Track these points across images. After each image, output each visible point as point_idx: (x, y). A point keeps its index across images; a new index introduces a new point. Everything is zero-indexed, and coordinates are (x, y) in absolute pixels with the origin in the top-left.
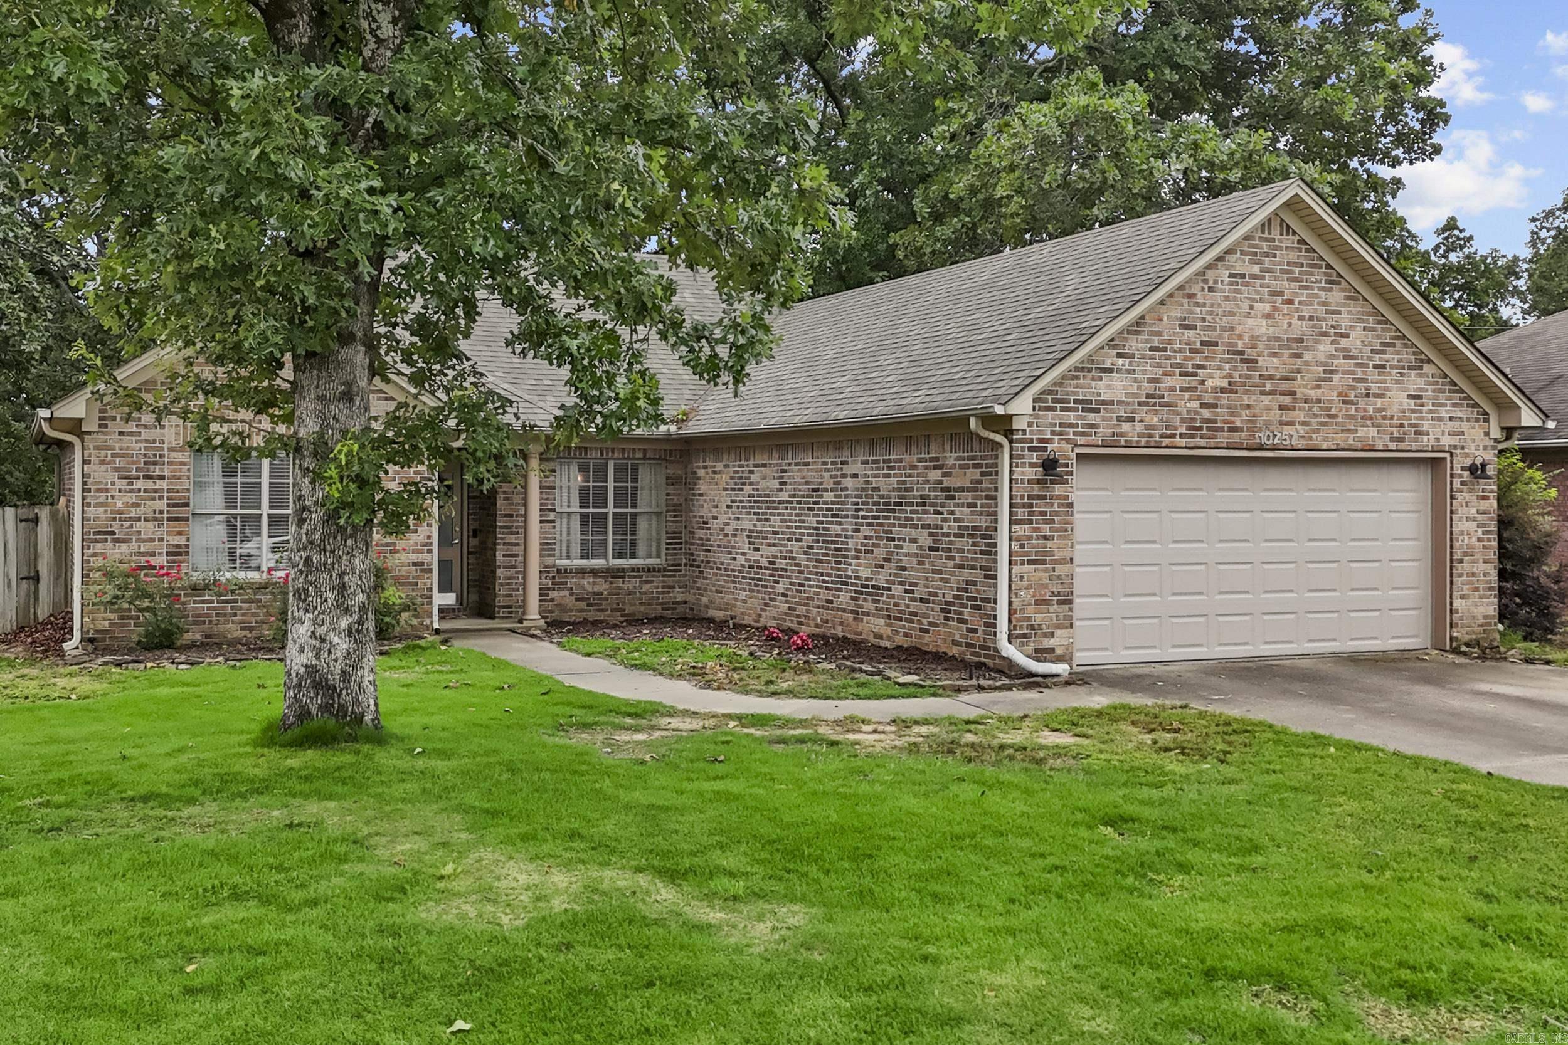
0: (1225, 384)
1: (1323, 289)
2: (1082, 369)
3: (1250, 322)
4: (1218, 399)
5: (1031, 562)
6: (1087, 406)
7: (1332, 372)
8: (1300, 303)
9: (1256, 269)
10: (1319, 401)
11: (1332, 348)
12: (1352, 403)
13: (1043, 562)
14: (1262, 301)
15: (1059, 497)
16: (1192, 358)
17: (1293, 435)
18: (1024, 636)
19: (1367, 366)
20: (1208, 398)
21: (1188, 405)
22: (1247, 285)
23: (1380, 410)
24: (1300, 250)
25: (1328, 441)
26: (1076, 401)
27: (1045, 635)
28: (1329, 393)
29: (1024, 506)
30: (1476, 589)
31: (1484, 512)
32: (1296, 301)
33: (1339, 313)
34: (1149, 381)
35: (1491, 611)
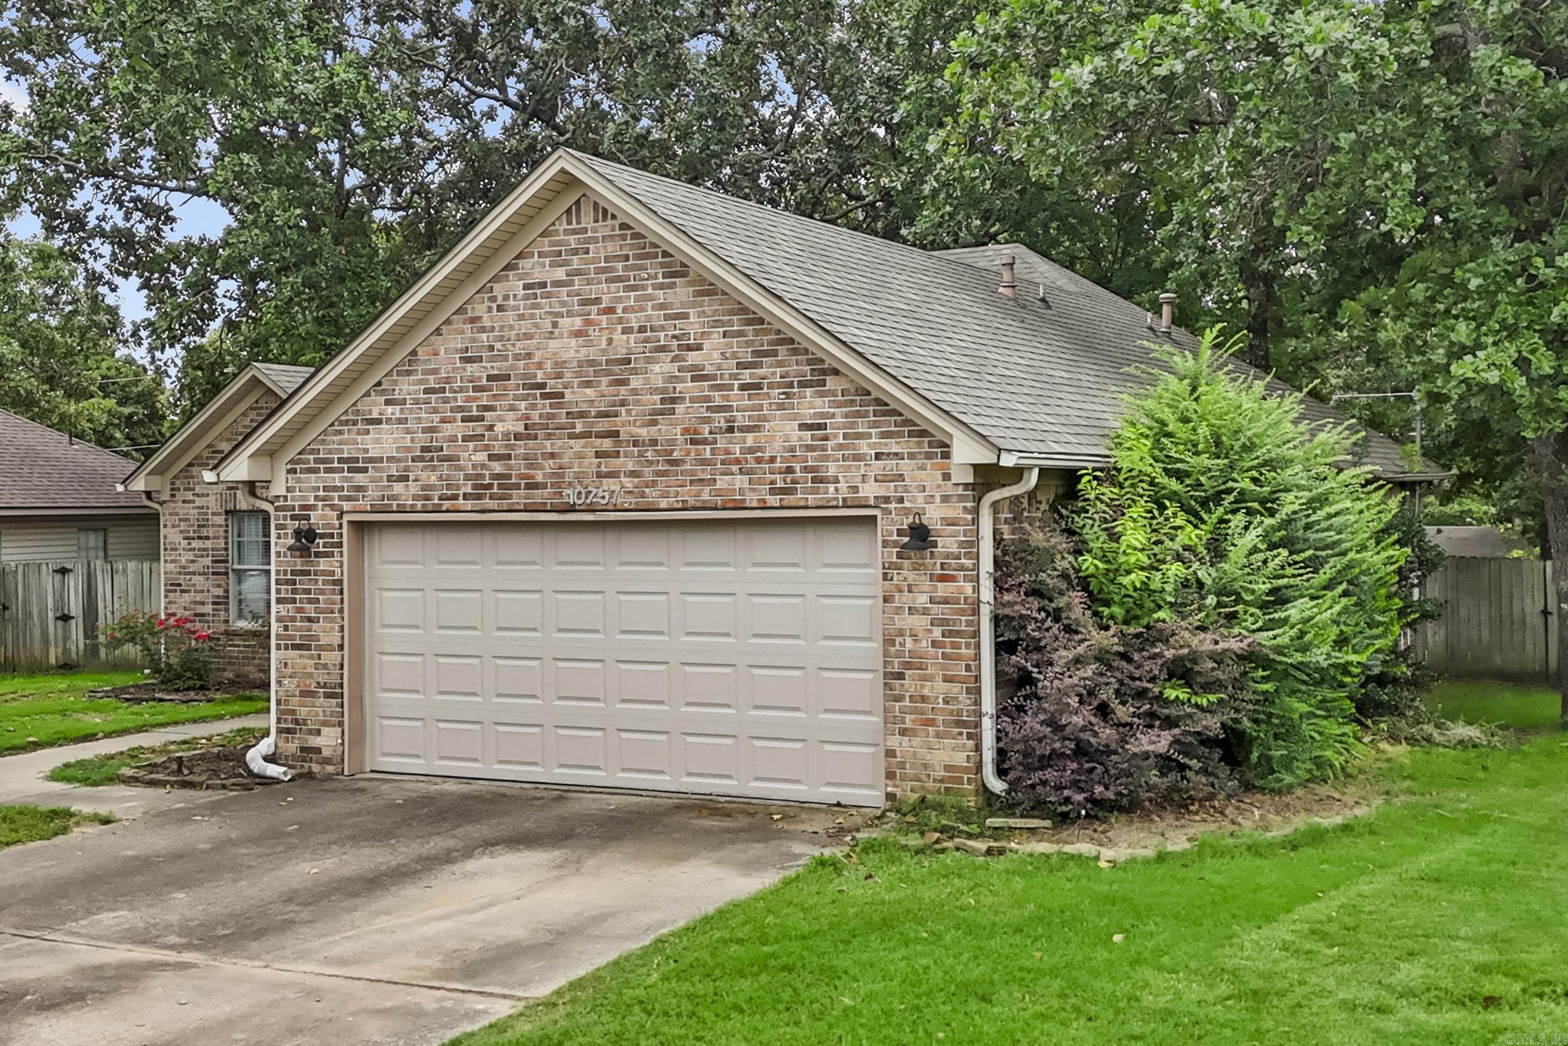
0: (520, 428)
1: (661, 287)
2: (347, 423)
3: (553, 344)
4: (511, 447)
5: (295, 646)
6: (354, 465)
7: (673, 400)
8: (625, 310)
9: (560, 274)
10: (654, 442)
11: (674, 369)
12: (705, 442)
13: (308, 648)
14: (570, 314)
15: (324, 573)
16: (476, 399)
19: (730, 388)
20: (498, 448)
21: (475, 457)
22: (549, 296)
23: (752, 450)
24: (623, 237)
25: (666, 498)
26: (340, 460)
27: (310, 732)
28: (670, 431)
29: (289, 582)
30: (931, 722)
31: (945, 601)
32: (619, 311)
33: (685, 316)
34: (425, 430)
35: (960, 759)
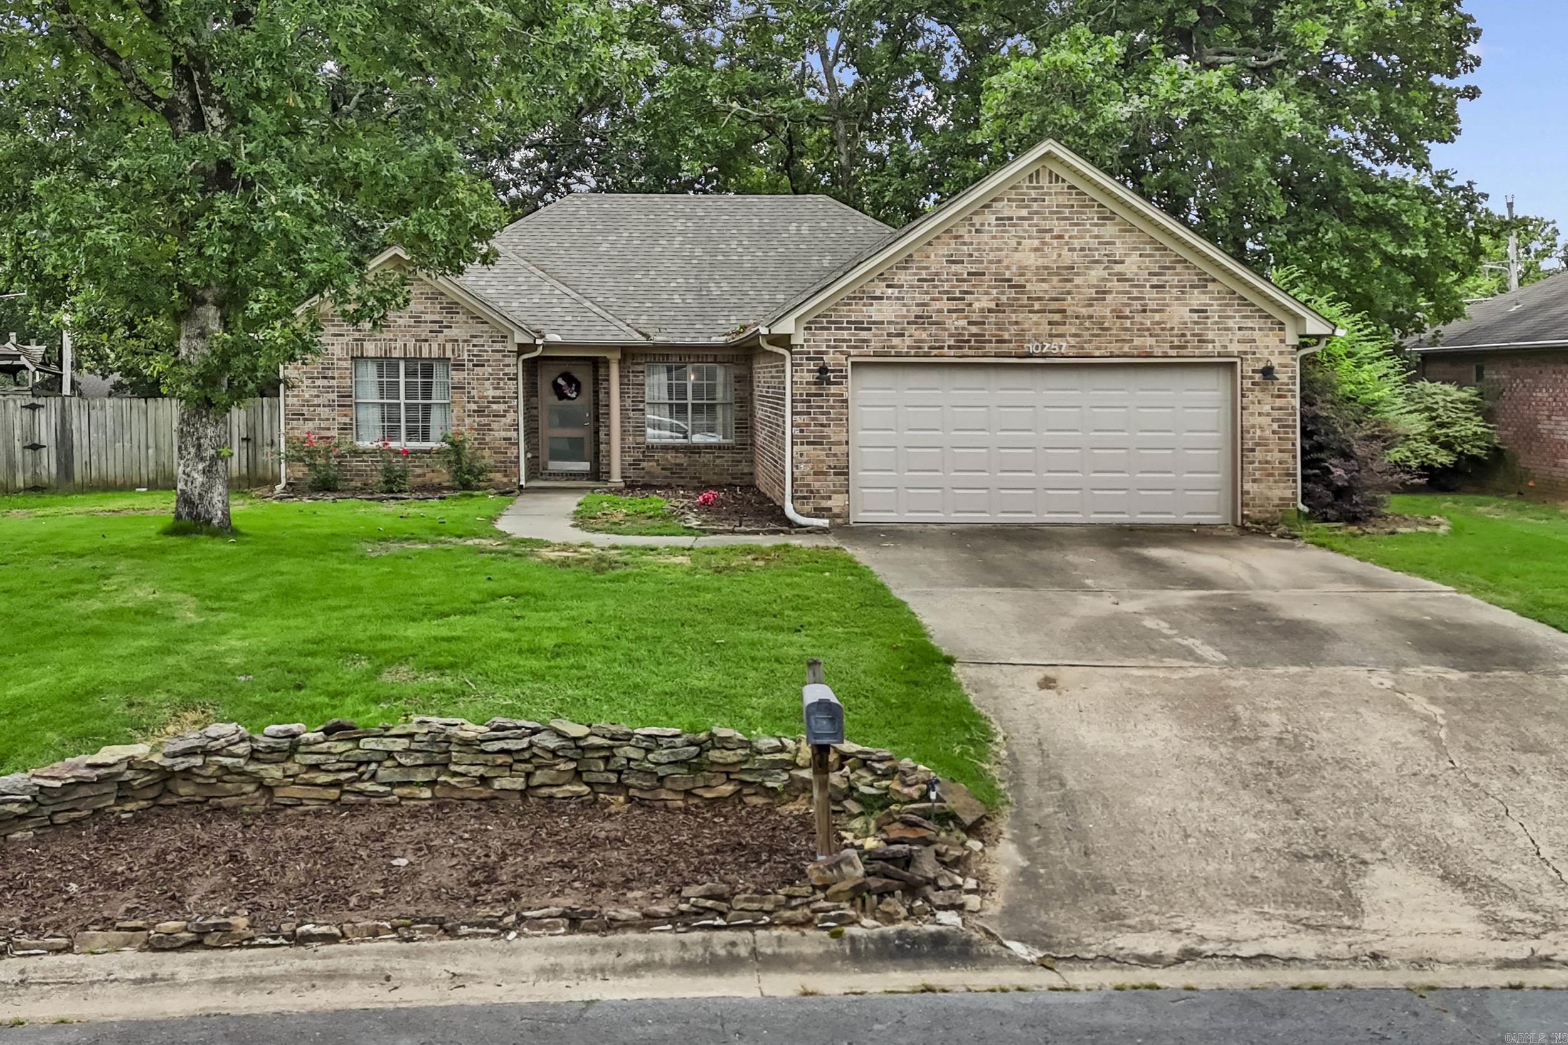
0: (993, 305)
1: (1096, 225)
2: (854, 298)
3: (1017, 255)
4: (986, 317)
5: (809, 443)
6: (859, 326)
7: (1105, 293)
8: (1070, 237)
9: (1024, 213)
10: (1091, 317)
11: (1105, 274)
12: (1127, 317)
13: (821, 443)
14: (1030, 237)
15: (834, 395)
16: (959, 286)
17: (1060, 346)
18: (804, 498)
19: (1144, 286)
20: (975, 317)
21: (957, 323)
22: (1015, 225)
23: (1158, 323)
24: (1070, 194)
25: (1099, 350)
26: (848, 322)
27: (823, 498)
28: (1102, 310)
29: (803, 401)
30: (1272, 475)
31: (1280, 409)
32: (1067, 236)
33: (1113, 243)
34: (918, 305)
35: (1288, 494)
